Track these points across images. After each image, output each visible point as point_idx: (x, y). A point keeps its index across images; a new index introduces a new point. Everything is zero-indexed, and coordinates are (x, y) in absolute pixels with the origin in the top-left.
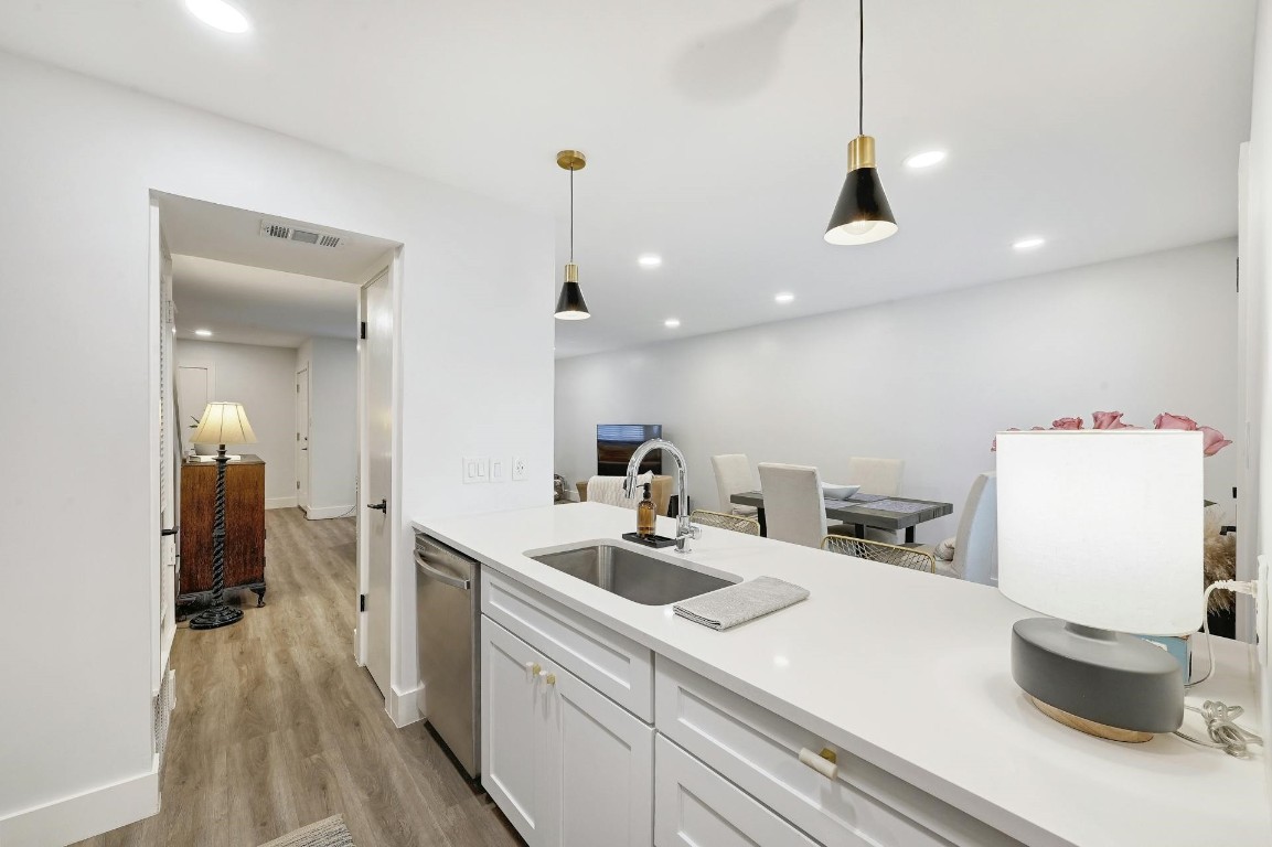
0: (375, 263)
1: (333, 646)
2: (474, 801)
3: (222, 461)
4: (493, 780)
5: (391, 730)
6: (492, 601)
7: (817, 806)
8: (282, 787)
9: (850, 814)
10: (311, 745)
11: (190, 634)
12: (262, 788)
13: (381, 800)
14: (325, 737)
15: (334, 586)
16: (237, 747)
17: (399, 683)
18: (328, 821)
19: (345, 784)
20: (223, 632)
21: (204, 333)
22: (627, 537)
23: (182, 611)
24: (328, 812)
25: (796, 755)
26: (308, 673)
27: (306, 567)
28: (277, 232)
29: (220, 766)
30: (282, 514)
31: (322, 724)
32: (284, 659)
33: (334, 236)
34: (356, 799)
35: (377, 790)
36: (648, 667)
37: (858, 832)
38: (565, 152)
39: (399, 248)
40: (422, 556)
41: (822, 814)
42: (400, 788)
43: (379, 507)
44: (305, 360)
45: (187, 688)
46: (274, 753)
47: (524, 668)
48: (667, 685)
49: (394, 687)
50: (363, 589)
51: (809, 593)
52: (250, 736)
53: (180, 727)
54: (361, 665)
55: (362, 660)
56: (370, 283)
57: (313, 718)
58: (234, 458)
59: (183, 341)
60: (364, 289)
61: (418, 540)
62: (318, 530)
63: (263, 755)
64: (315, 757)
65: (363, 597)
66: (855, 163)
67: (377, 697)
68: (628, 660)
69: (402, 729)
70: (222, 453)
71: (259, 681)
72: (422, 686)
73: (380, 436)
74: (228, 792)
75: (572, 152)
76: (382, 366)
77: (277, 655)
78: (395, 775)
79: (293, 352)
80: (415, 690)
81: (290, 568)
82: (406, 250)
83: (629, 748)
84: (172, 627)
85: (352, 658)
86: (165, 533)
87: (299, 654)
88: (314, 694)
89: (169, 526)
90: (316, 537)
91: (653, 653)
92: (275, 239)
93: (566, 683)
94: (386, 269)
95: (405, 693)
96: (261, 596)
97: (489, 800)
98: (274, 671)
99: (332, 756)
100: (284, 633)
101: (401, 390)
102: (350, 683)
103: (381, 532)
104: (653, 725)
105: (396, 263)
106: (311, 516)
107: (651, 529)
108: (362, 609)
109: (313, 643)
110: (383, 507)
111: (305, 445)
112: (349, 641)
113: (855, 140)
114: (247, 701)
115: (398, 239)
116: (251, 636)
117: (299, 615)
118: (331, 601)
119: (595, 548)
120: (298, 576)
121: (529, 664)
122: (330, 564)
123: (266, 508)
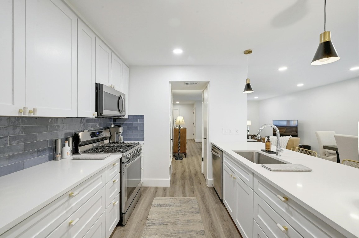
0: (204, 85)
1: (198, 168)
2: (221, 205)
3: (180, 128)
4: (225, 201)
5: (207, 186)
6: (225, 160)
7: (284, 211)
8: (187, 190)
9: (291, 213)
10: (192, 184)
11: (175, 160)
12: (184, 188)
13: (203, 197)
14: (194, 184)
15: (199, 156)
16: (181, 181)
17: (208, 177)
18: (194, 197)
19: (197, 192)
20: (179, 161)
21: (178, 102)
22: (262, 150)
23: (174, 156)
24: (194, 196)
25: (277, 196)
26: (193, 172)
27: (194, 152)
28: (187, 84)
29: (178, 183)
30: (190, 140)
31: (194, 182)
32: (189, 168)
33: (197, 82)
34: (199, 196)
35: (203, 196)
36: (252, 176)
37: (292, 218)
38: (246, 51)
39: (209, 82)
40: (212, 149)
41: (285, 213)
42: (207, 197)
43: (205, 138)
44: (195, 106)
45: (174, 169)
46: (186, 183)
47: (229, 174)
48: (256, 180)
49: (207, 178)
50: (203, 157)
51: (312, 170)
52: (183, 180)
53: (173, 175)
54: (202, 173)
55: (202, 172)
56: (204, 90)
57: (193, 180)
58: (181, 127)
59: (175, 104)
60: (203, 91)
61: (212, 146)
62: (197, 144)
63: (184, 183)
64: (192, 187)
65: (203, 158)
66: (322, 40)
67: (205, 180)
68: (248, 174)
69: (209, 187)
70: (180, 126)
71: (184, 171)
72: (213, 179)
73: (206, 123)
74: (179, 187)
75: (248, 50)
76: (206, 106)
77: (188, 167)
78: (206, 195)
79: (193, 105)
80: (211, 179)
81: (191, 151)
82: (210, 82)
83: (249, 194)
84: (172, 157)
85: (201, 171)
86: (171, 139)
87: (191, 168)
88: (193, 176)
89: (172, 138)
90: (196, 146)
91: (253, 173)
92: (187, 85)
93: (238, 179)
94: (206, 87)
95: (210, 180)
96: (186, 156)
97: (225, 206)
98: (187, 170)
99: (195, 187)
100: (189, 164)
101: (209, 111)
102: (200, 175)
103: (206, 143)
104: (253, 190)
105: (208, 85)
106: (196, 141)
107: (270, 149)
108: (203, 161)
109: (194, 167)
110: (206, 138)
111: (194, 125)
112: (201, 168)
113: (322, 34)
114: (182, 174)
115: (209, 81)
116: (184, 163)
117: (192, 161)
118: (198, 159)
119: (253, 152)
120: (192, 154)
121: (230, 174)
122: (198, 152)
123: (187, 139)
